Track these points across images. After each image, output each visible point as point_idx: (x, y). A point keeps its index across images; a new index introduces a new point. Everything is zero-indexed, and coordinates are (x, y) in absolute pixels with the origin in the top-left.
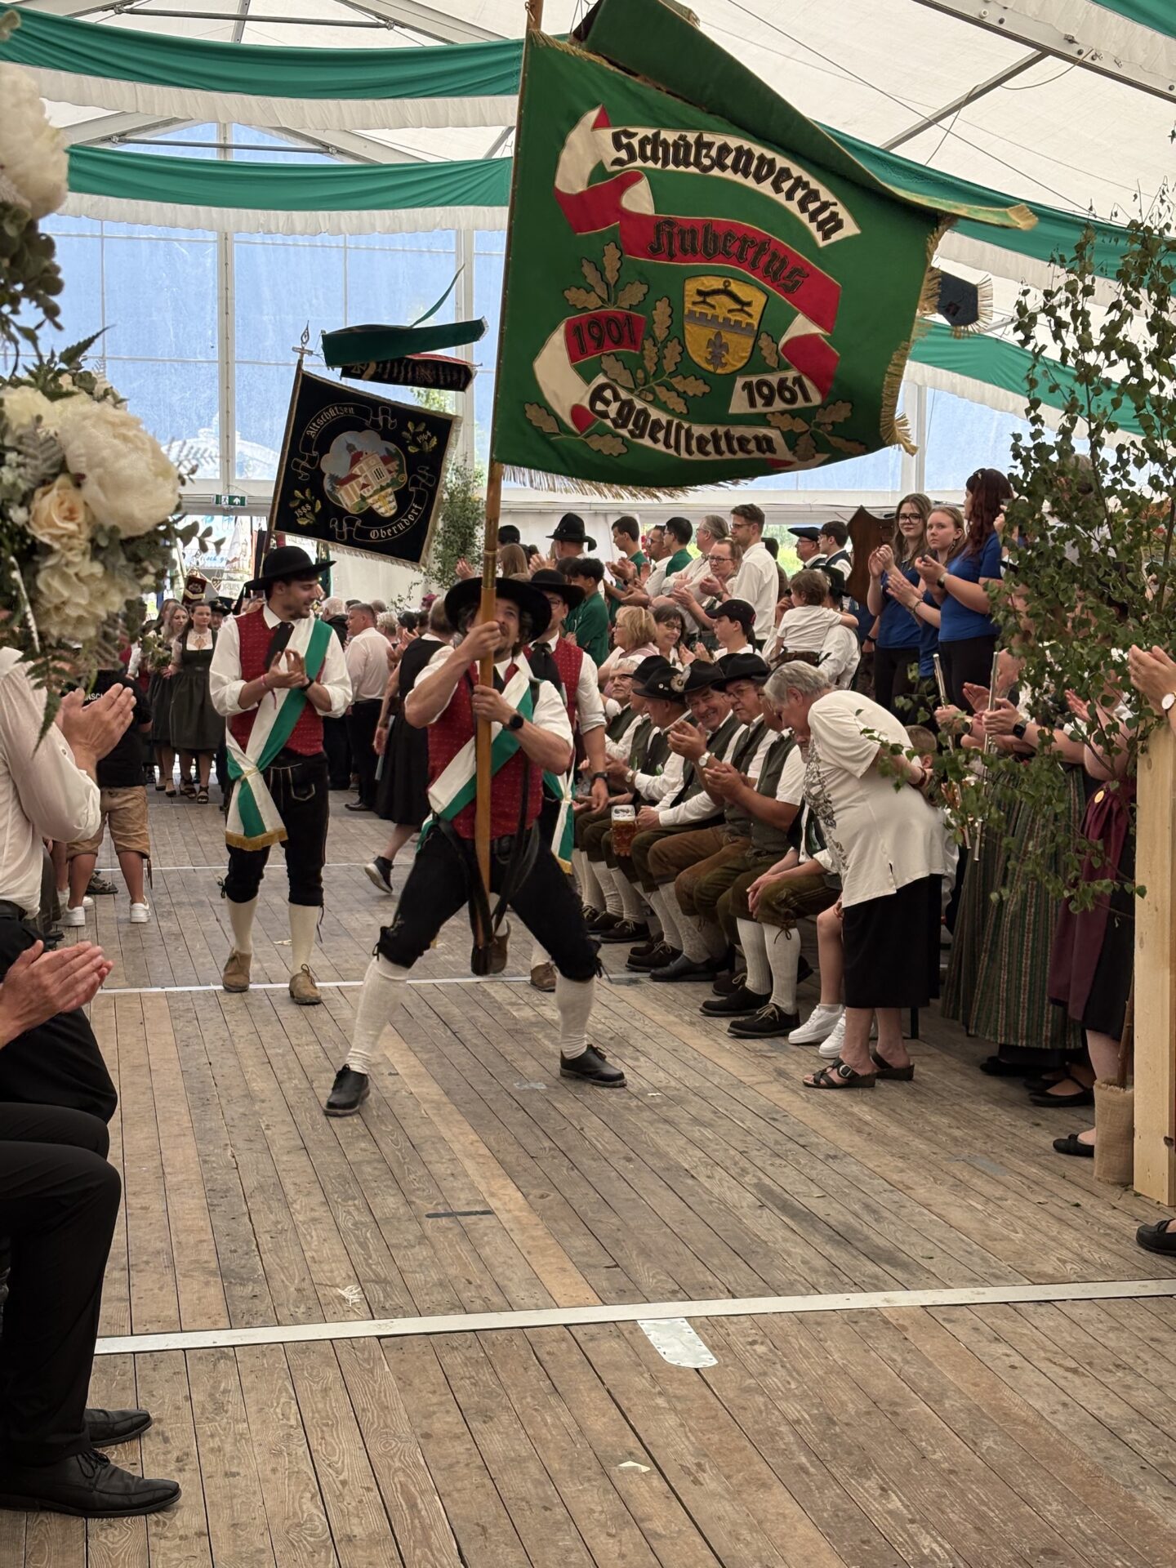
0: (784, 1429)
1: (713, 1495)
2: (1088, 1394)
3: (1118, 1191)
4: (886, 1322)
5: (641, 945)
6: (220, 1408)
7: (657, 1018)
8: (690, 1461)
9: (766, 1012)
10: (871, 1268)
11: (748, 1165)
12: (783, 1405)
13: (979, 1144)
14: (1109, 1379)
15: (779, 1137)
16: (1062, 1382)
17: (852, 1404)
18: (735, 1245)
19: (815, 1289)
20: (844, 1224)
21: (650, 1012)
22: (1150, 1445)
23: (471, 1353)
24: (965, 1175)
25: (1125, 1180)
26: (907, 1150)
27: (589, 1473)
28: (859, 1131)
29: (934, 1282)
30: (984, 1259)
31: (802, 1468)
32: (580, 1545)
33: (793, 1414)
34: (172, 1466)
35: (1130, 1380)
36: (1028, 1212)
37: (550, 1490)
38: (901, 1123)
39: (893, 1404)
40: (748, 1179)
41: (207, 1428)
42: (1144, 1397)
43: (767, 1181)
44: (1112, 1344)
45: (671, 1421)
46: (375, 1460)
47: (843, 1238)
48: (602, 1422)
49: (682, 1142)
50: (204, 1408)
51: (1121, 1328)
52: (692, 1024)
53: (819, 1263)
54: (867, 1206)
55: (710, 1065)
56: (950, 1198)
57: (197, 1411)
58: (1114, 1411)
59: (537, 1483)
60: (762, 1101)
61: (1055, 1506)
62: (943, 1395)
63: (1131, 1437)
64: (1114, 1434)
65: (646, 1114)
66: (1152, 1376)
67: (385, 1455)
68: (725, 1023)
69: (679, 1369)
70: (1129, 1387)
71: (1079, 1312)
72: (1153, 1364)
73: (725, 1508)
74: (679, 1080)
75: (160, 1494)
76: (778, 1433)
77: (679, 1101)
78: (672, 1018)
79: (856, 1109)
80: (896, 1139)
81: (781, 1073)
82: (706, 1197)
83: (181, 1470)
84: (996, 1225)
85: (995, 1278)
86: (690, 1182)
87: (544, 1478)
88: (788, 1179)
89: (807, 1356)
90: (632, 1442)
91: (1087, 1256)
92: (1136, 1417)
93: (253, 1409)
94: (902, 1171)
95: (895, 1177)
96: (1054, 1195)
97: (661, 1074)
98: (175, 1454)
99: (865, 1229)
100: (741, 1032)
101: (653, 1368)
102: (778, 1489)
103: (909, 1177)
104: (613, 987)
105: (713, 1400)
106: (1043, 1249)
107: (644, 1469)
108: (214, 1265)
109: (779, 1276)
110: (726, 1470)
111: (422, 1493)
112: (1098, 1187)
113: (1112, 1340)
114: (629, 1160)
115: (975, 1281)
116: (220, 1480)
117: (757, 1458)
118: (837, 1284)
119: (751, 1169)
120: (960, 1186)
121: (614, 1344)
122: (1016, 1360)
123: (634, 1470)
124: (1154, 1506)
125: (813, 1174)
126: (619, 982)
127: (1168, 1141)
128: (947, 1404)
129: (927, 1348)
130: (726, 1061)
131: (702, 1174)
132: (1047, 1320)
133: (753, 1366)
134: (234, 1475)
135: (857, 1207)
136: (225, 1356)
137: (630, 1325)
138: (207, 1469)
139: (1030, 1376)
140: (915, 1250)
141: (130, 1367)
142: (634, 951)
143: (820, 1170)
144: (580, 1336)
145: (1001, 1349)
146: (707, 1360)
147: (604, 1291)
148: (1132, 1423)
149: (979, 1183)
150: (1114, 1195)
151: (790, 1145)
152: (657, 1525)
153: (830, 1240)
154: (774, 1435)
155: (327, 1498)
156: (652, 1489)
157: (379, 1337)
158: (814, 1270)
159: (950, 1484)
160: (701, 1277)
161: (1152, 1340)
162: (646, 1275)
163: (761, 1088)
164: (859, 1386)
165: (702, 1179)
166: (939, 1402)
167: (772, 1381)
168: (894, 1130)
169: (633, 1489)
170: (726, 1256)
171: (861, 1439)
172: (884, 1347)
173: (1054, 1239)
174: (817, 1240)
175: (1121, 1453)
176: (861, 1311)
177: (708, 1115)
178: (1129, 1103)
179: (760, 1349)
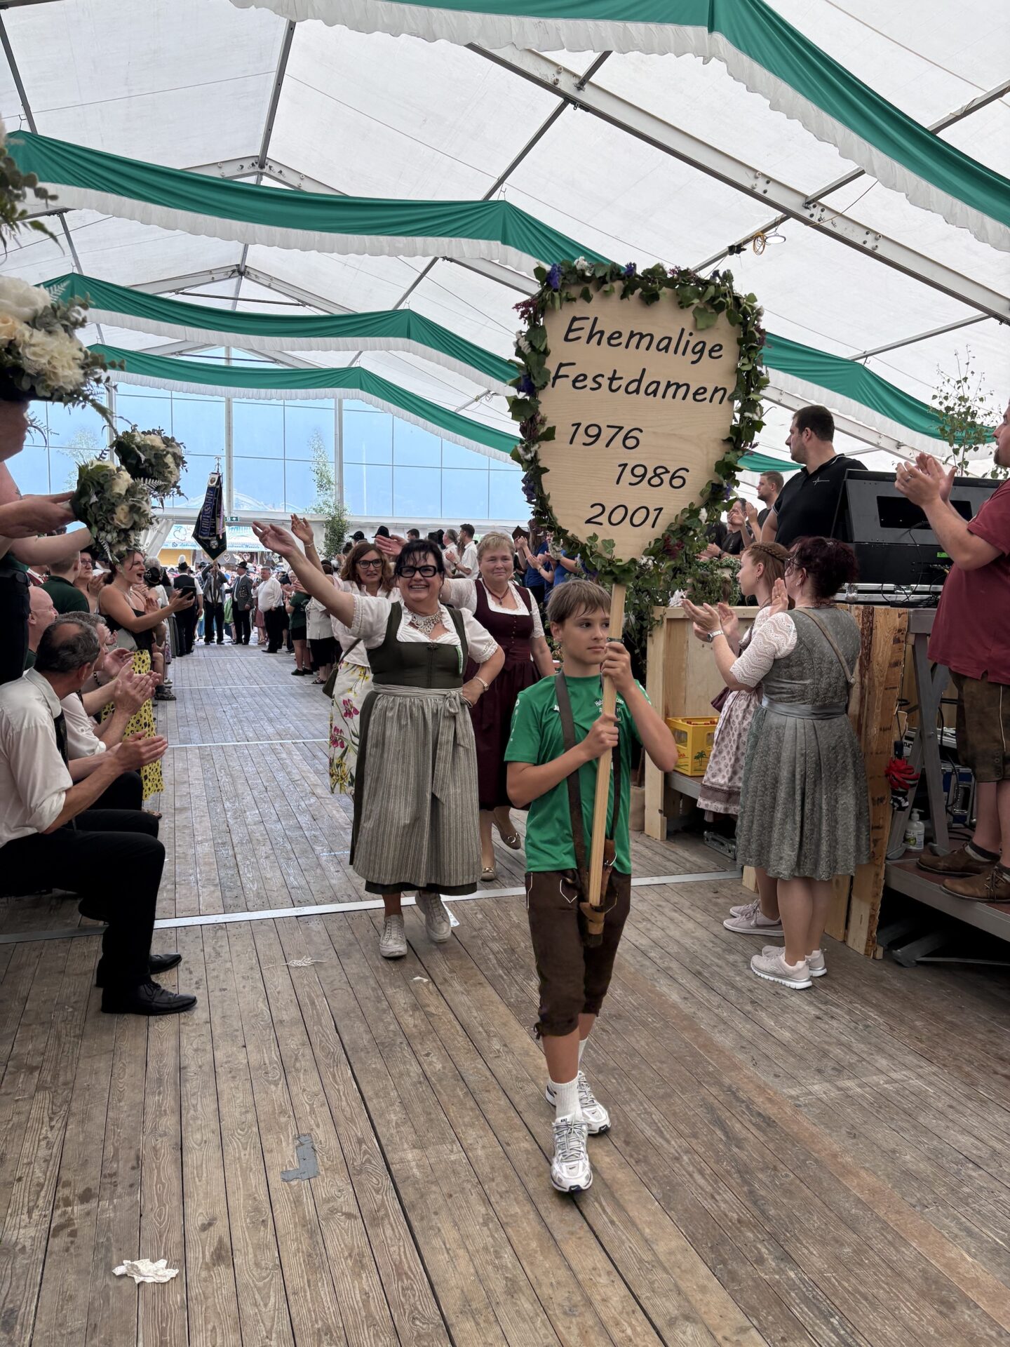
0: (491, 956)
1: (459, 993)
6: (218, 954)
12: (491, 944)
14: (640, 926)
22: (661, 958)
23: (342, 924)
25: (641, 828)
27: (399, 983)
31: (500, 976)
32: (395, 1021)
33: (495, 949)
34: (194, 986)
35: (649, 926)
37: (380, 992)
41: (212, 966)
42: (656, 934)
44: (640, 908)
45: (438, 955)
46: (294, 980)
50: (210, 956)
57: (207, 957)
58: (642, 942)
59: (374, 989)
61: (619, 991)
63: (652, 955)
64: (644, 953)
66: (659, 924)
67: (299, 977)
70: (649, 930)
72: (659, 917)
73: (464, 999)
75: (186, 1002)
76: (488, 959)
83: (198, 988)
87: (377, 986)
89: (501, 919)
90: (419, 966)
92: (654, 945)
93: (234, 955)
98: (195, 980)
102: (488, 987)
105: (458, 943)
107: (425, 980)
108: (217, 881)
110: (465, 979)
111: (317, 996)
116: (218, 993)
117: (478, 972)
118: (514, 882)
123: (420, 981)
124: (665, 989)
127: (660, 811)
133: (477, 925)
134: (224, 990)
136: (222, 928)
138: (211, 988)
141: (174, 935)
148: (651, 948)
152: (432, 1009)
153: (510, 861)
154: (486, 960)
155: (271, 1001)
156: (429, 991)
157: (297, 917)
161: (659, 906)
167: (485, 932)
169: (420, 990)
174: (504, 861)
175: (647, 963)
178: (643, 795)
179: (480, 916)
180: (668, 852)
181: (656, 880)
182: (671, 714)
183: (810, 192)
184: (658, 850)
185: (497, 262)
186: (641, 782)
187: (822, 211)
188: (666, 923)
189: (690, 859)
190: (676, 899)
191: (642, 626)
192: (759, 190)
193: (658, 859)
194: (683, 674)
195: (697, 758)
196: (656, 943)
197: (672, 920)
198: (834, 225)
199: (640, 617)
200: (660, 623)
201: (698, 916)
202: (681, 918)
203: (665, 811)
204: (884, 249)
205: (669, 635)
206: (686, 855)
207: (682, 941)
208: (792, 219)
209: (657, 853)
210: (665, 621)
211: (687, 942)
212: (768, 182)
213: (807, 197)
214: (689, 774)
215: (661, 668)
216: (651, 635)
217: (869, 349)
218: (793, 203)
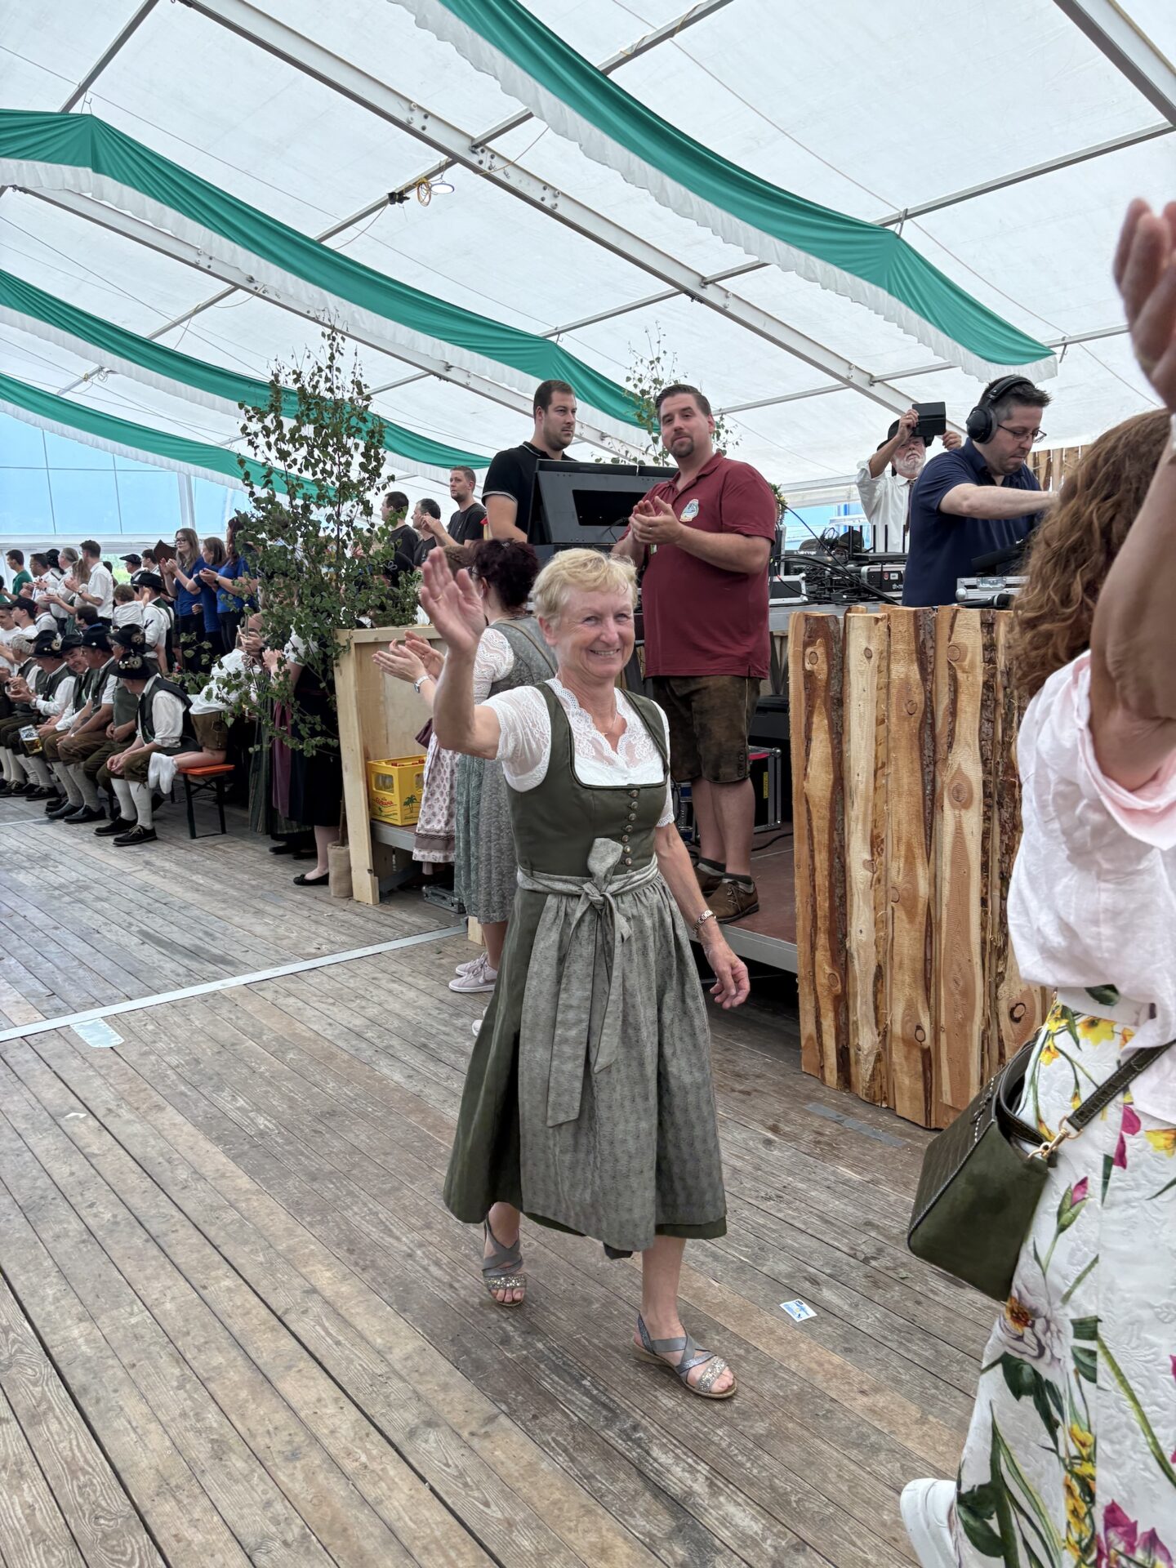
0: (169, 1072)
1: (129, 1122)
2: (342, 1015)
3: (346, 900)
4: (224, 997)
5: (54, 800)
7: (68, 841)
8: (113, 1105)
9: (135, 830)
10: (212, 968)
11: (132, 920)
12: (167, 1059)
13: (267, 887)
15: (150, 901)
16: (328, 1012)
17: (208, 1050)
18: (128, 968)
19: (180, 986)
20: (194, 945)
21: (62, 838)
22: (379, 1037)
24: (261, 906)
25: (349, 894)
26: (226, 897)
27: (46, 1126)
28: (198, 890)
29: (249, 969)
30: (277, 951)
31: (183, 1094)
32: (44, 1174)
33: (174, 1062)
35: (364, 1003)
36: (298, 921)
37: (21, 1143)
38: (221, 882)
39: (233, 1045)
40: (134, 928)
42: (372, 1011)
43: (145, 928)
44: (351, 986)
45: (98, 1082)
47: (194, 953)
48: (52, 1093)
49: (89, 913)
51: (355, 976)
52: (90, 842)
53: (181, 970)
54: (206, 933)
55: (104, 865)
56: (254, 920)
58: (358, 1022)
60: (138, 882)
61: (331, 1084)
62: (261, 1034)
63: (369, 1035)
64: (359, 1035)
65: (67, 899)
66: (375, 999)
68: (111, 840)
69: (100, 1049)
70: (363, 1007)
71: (332, 971)
72: (375, 992)
73: (137, 1128)
74: (85, 876)
76: (167, 1076)
77: (86, 888)
78: (77, 840)
79: (194, 878)
80: (218, 892)
81: (147, 863)
82: (108, 943)
84: (281, 931)
85: (285, 961)
86: (98, 936)
87: (15, 1135)
88: (156, 925)
89: (179, 1026)
90: (73, 1100)
91: (333, 939)
92: (369, 1023)
94: (224, 909)
95: (221, 913)
96: (311, 909)
97: (73, 873)
99: (207, 946)
100: (120, 843)
101: (83, 1052)
102: (170, 1108)
103: (229, 912)
104: (37, 826)
105: (124, 1064)
106: (309, 939)
107: (82, 1115)
109: (157, 983)
110: (136, 1105)
112: (335, 901)
113: (352, 983)
114: (56, 928)
115: (272, 965)
117: (154, 1093)
118: (193, 981)
119: (135, 922)
120: (259, 912)
121: (56, 1042)
122: (300, 1004)
123: (77, 1118)
124: (385, 1071)
125: (172, 919)
126: (41, 823)
127: (370, 871)
128: (264, 1038)
129: (249, 1008)
130: (113, 861)
131: (103, 930)
132: (314, 979)
133: (147, 1038)
135: (200, 935)
137: (66, 1029)
139: (309, 1012)
140: (237, 954)
142: (49, 804)
143: (176, 916)
144: (32, 1042)
145: (291, 1000)
146: (117, 1040)
147: (47, 1011)
148: (367, 1027)
149: (269, 909)
150: (344, 904)
151: (158, 905)
152: (94, 1149)
153: (186, 956)
154: (164, 1077)
156: (89, 1127)
158: (178, 975)
159: (270, 1084)
160: (109, 992)
161: (373, 979)
162: (75, 997)
163: (137, 874)
164: (212, 1039)
165: (105, 933)
166: (260, 1037)
167: (160, 1045)
168: (217, 887)
169: (76, 1130)
170: (123, 975)
171: (217, 1069)
172: (224, 1012)
173: (314, 933)
174: (177, 957)
175: (364, 1045)
176: (208, 994)
177: (105, 894)
178: (348, 854)
179: (150, 1027)
180: (382, 917)
181: (370, 950)
182: (372, 756)
183: (478, 134)
184: (370, 916)
185: (89, 195)
186: (343, 840)
187: (492, 157)
188: (382, 995)
189: (409, 920)
190: (393, 967)
191: (325, 654)
192: (417, 126)
193: (370, 926)
194: (382, 708)
195: (406, 804)
196: (373, 1022)
197: (390, 992)
198: (507, 175)
199: (323, 645)
200: (346, 648)
201: (420, 982)
202: (400, 988)
203: (375, 870)
204: (563, 209)
205: (360, 664)
206: (404, 916)
207: (403, 1014)
208: (458, 165)
209: (368, 920)
210: (353, 647)
211: (409, 1013)
212: (426, 117)
213: (473, 139)
214: (399, 823)
215: (354, 703)
216: (337, 665)
217: (561, 325)
218: (459, 146)
